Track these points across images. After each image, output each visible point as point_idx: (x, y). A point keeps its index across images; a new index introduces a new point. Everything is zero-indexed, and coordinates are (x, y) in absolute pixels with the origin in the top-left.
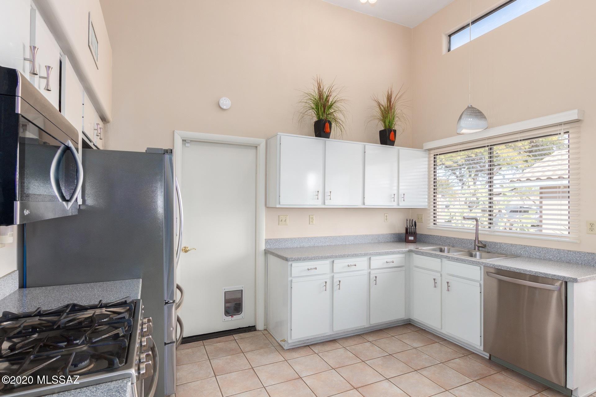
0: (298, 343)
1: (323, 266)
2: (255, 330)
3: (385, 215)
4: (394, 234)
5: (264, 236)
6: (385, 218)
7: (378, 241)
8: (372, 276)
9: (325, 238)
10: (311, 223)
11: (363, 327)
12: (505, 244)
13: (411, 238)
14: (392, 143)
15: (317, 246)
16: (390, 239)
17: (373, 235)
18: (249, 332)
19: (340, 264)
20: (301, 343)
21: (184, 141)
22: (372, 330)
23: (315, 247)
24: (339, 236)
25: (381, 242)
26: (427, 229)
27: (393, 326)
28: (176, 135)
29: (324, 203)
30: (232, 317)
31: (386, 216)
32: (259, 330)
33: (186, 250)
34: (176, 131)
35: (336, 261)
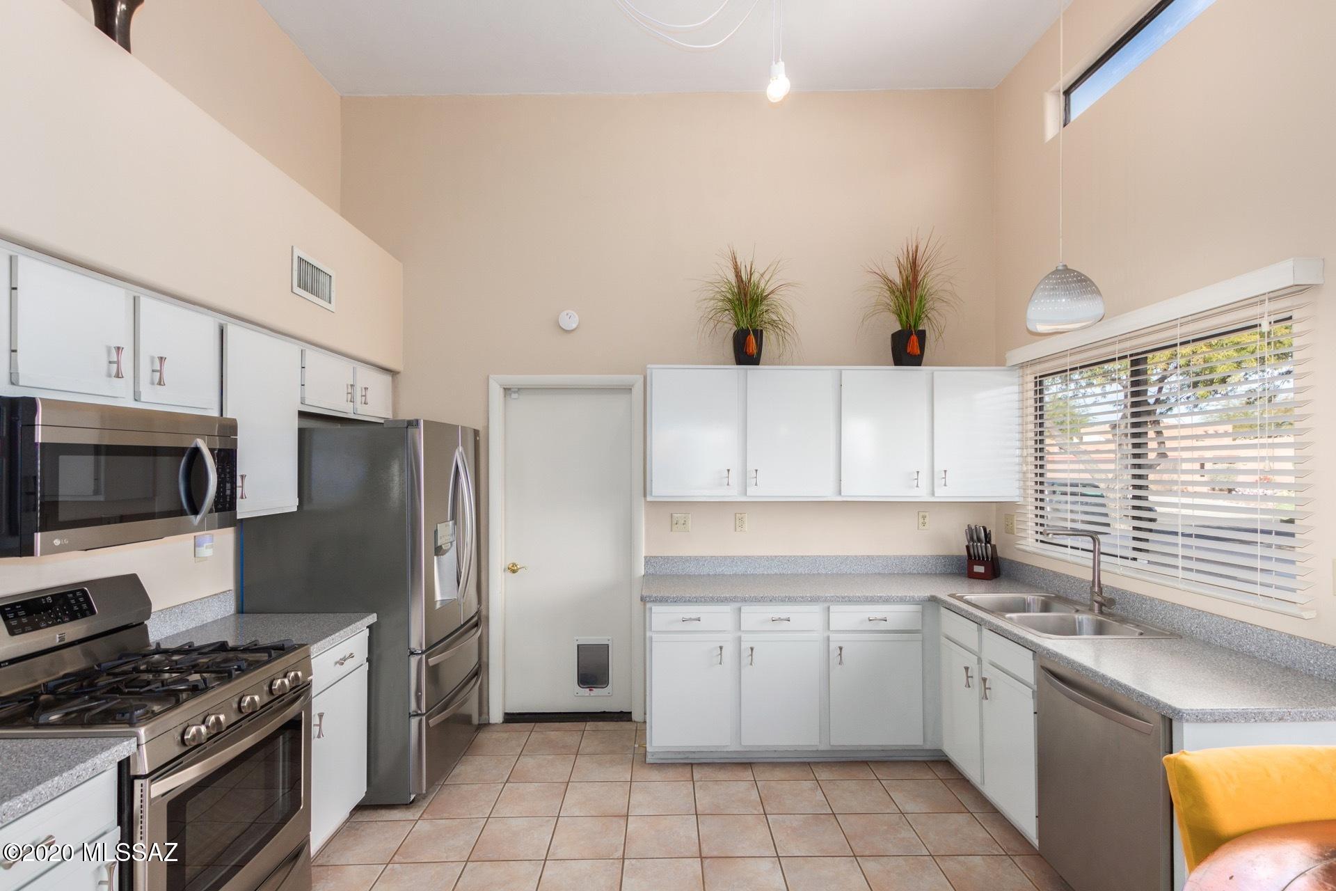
0: (673, 756)
1: (717, 617)
2: (630, 720)
3: (921, 514)
4: (945, 557)
5: (643, 551)
6: (921, 520)
7: (901, 570)
8: (834, 646)
9: (773, 558)
10: (738, 529)
11: (815, 749)
12: (1161, 601)
13: (979, 569)
14: (916, 360)
15: (752, 574)
16: (934, 569)
17: (887, 557)
18: (617, 721)
19: (755, 615)
20: (679, 756)
21: (507, 390)
22: (844, 760)
23: (747, 575)
24: (802, 557)
25: (910, 574)
26: (1019, 550)
27: (900, 759)
28: (491, 381)
30: (590, 690)
31: (924, 517)
32: (636, 720)
33: (513, 570)
34: (491, 376)
35: (746, 609)
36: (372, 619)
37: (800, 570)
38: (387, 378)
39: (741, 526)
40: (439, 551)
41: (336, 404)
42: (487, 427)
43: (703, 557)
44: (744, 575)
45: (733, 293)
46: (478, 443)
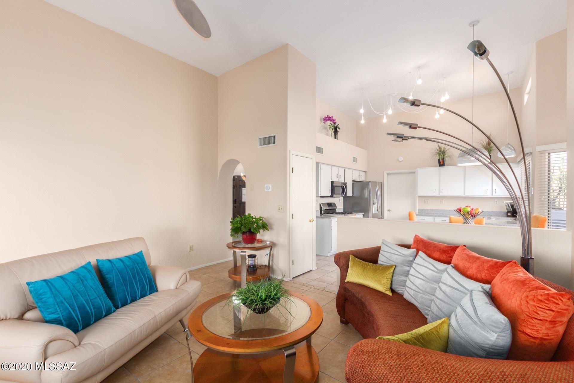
3: (496, 200)
5: (417, 208)
6: (496, 202)
13: (509, 214)
16: (499, 215)
21: (388, 174)
33: (389, 211)
34: (384, 172)
35: (436, 218)
36: (363, 213)
38: (365, 173)
39: (442, 203)
40: (374, 204)
41: (357, 179)
42: (384, 182)
43: (432, 209)
45: (438, 150)
46: (381, 185)
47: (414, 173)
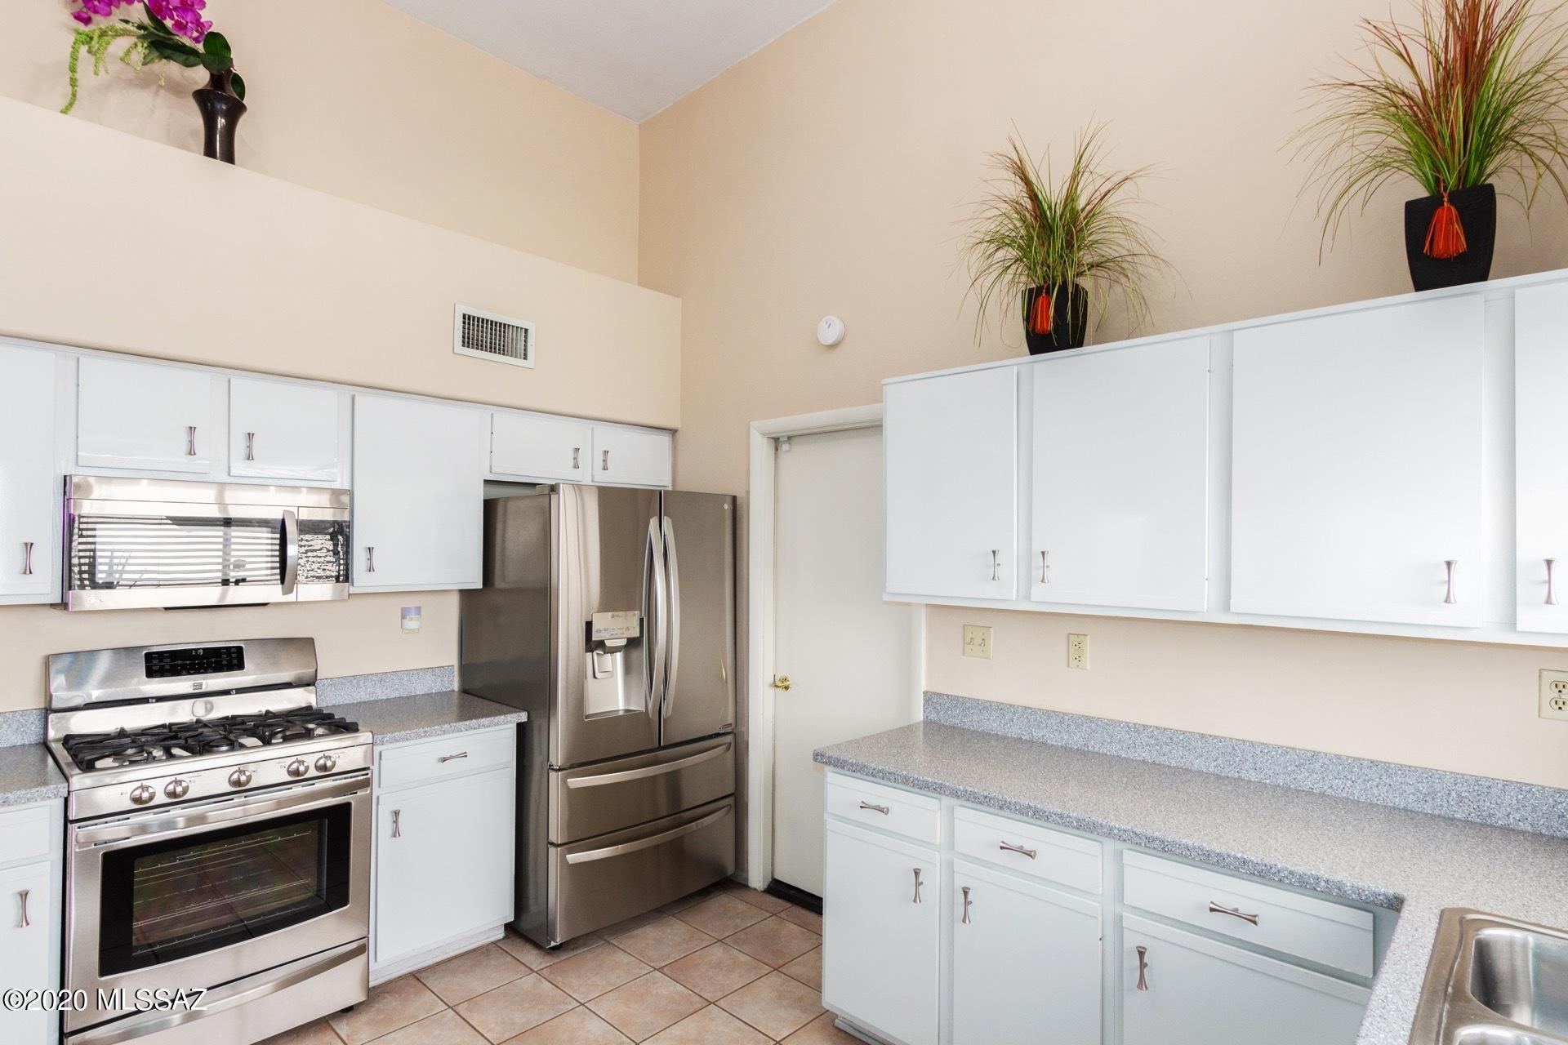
3: (1550, 678)
5: (920, 680)
6: (1552, 693)
8: (1130, 941)
9: (1136, 729)
10: (1074, 663)
15: (1098, 753)
21: (776, 441)
28: (753, 428)
29: (1028, 597)
31: (1560, 686)
33: (781, 684)
34: (752, 424)
36: (523, 717)
37: (1198, 764)
38: (665, 440)
39: (1078, 659)
40: (595, 646)
43: (1011, 706)
44: (1083, 753)
47: (874, 428)
